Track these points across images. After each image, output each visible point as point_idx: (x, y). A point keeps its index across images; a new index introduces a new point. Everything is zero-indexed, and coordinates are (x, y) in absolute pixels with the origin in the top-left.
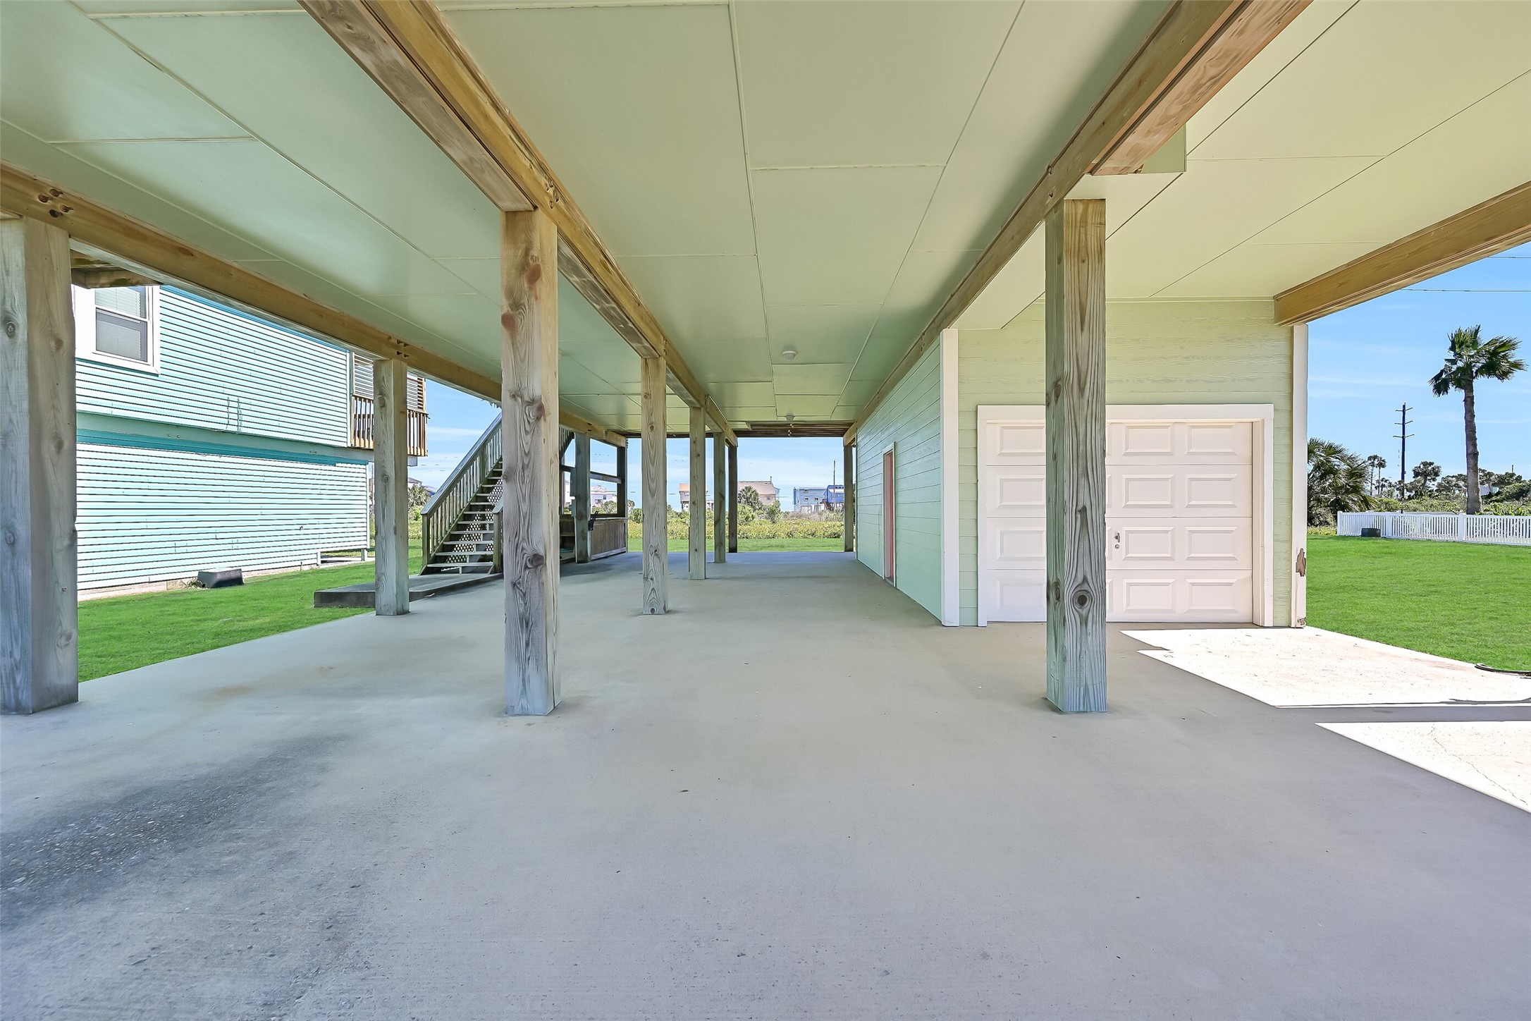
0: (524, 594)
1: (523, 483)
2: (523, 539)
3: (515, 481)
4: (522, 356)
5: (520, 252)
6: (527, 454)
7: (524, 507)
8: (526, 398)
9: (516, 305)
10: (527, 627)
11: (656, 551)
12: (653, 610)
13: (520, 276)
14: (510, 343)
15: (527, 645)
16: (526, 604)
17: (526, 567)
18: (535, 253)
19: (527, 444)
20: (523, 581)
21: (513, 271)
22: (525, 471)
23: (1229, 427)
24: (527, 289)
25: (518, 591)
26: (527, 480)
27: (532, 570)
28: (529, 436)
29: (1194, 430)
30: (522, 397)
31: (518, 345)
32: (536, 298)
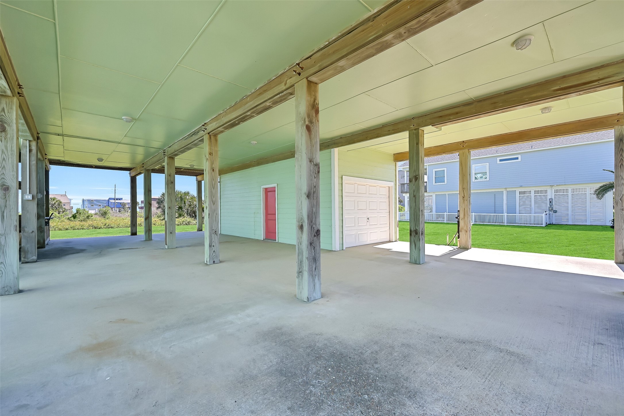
0: (314, 248)
1: (314, 199)
2: (314, 224)
3: (311, 199)
4: (313, 145)
5: (312, 100)
6: (315, 187)
7: (314, 210)
8: (315, 163)
9: (311, 122)
10: (315, 261)
11: (215, 232)
12: (214, 262)
13: (312, 109)
14: (309, 138)
15: (315, 269)
16: (315, 252)
17: (315, 236)
18: (317, 101)
19: (315, 182)
20: (314, 242)
21: (310, 107)
22: (314, 194)
23: (385, 187)
24: (315, 116)
25: (312, 246)
26: (315, 198)
27: (317, 236)
28: (316, 179)
29: (380, 188)
30: (313, 162)
31: (312, 140)
32: (318, 121)
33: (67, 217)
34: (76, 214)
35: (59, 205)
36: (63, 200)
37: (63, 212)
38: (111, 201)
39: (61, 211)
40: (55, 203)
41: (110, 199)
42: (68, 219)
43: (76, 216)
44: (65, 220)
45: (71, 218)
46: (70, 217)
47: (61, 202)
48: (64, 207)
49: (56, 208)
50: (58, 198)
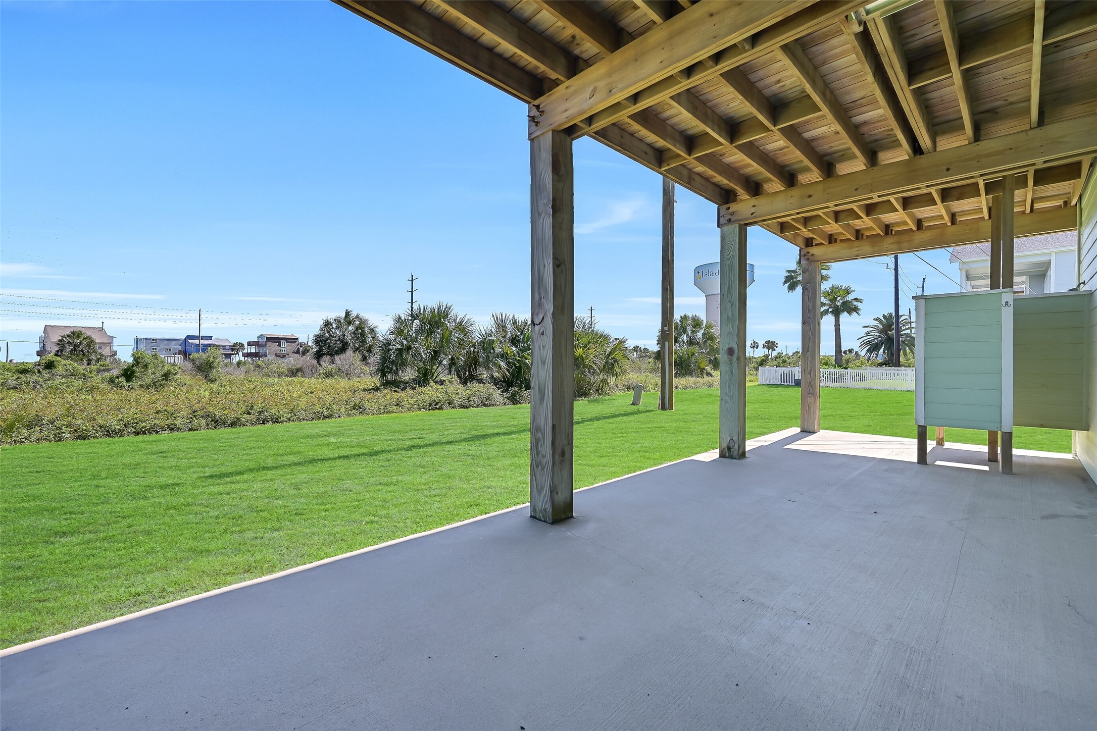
33: (107, 375)
34: (133, 366)
35: (90, 346)
36: (98, 339)
37: (98, 360)
38: (190, 341)
39: (94, 358)
40: (81, 343)
41: (189, 337)
42: (111, 381)
43: (133, 372)
44: (102, 386)
45: (118, 377)
46: (115, 374)
47: (92, 341)
48: (100, 351)
49: (84, 353)
50: (88, 333)
